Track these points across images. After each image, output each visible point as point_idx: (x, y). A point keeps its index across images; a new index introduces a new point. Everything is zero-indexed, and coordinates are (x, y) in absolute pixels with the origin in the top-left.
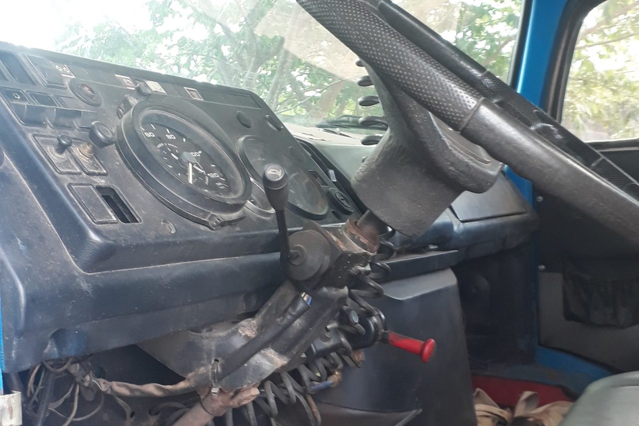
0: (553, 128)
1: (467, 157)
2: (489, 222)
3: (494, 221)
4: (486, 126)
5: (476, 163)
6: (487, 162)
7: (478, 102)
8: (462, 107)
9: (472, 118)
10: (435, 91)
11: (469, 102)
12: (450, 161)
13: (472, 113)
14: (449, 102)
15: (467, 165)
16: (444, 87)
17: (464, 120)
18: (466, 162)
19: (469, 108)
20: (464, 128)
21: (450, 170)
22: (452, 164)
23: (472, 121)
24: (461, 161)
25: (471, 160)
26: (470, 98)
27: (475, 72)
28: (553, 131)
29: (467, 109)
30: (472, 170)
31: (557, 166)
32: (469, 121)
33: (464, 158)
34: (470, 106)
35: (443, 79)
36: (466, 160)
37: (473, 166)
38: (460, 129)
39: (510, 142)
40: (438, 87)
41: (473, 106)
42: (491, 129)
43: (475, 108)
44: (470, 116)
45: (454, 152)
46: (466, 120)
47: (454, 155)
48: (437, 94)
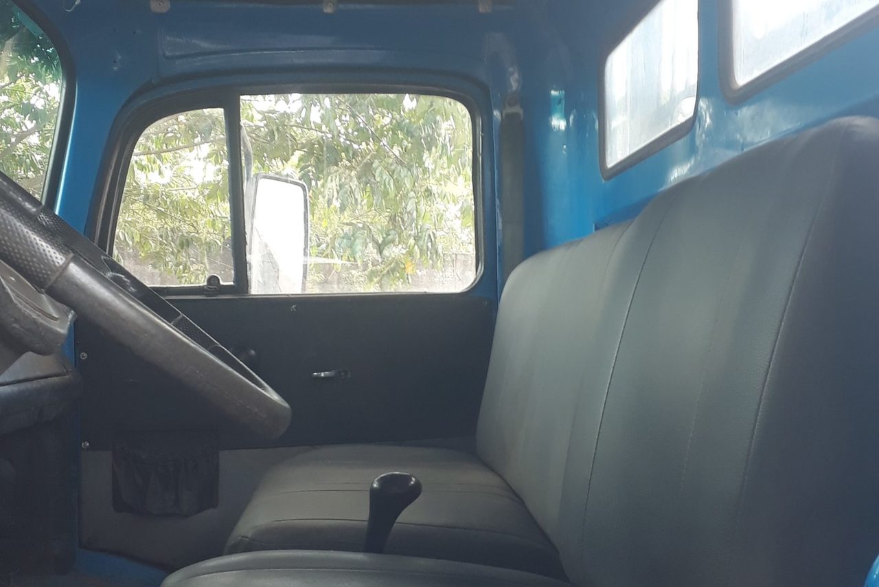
0: (126, 280)
1: (35, 312)
2: (22, 386)
3: (29, 385)
4: (77, 285)
5: (45, 320)
6: (56, 319)
7: (66, 259)
8: (48, 264)
9: (61, 274)
10: (17, 243)
11: (56, 258)
12: (15, 318)
13: (61, 270)
14: (32, 256)
15: (35, 322)
16: (28, 239)
17: (51, 277)
18: (34, 318)
19: (57, 264)
20: (51, 287)
21: (14, 328)
22: (16, 321)
23: (60, 279)
24: (26, 317)
25: (39, 316)
26: (57, 255)
27: (28, 205)
28: (125, 282)
29: (55, 265)
30: (40, 329)
31: (154, 331)
32: (57, 278)
33: (31, 313)
34: (58, 263)
35: (25, 230)
36: (34, 316)
37: (41, 324)
38: (47, 287)
39: (103, 304)
40: (20, 238)
41: (61, 263)
42: (81, 288)
43: (64, 266)
44: (58, 274)
45: (19, 305)
46: (53, 278)
47: (20, 310)
48: (19, 247)
